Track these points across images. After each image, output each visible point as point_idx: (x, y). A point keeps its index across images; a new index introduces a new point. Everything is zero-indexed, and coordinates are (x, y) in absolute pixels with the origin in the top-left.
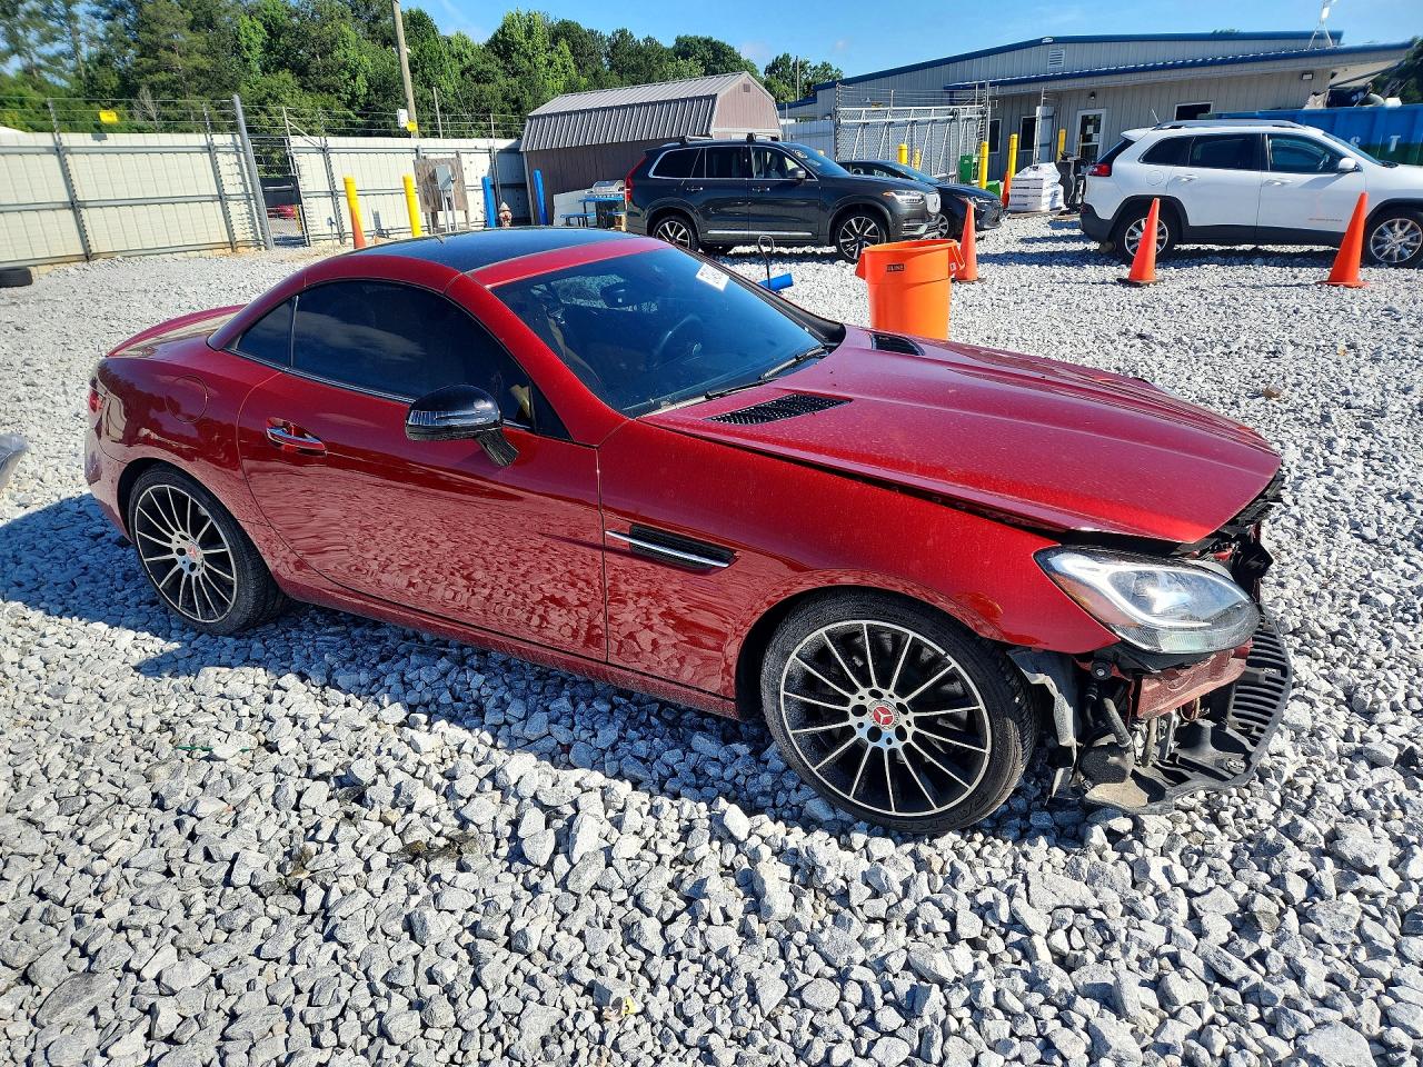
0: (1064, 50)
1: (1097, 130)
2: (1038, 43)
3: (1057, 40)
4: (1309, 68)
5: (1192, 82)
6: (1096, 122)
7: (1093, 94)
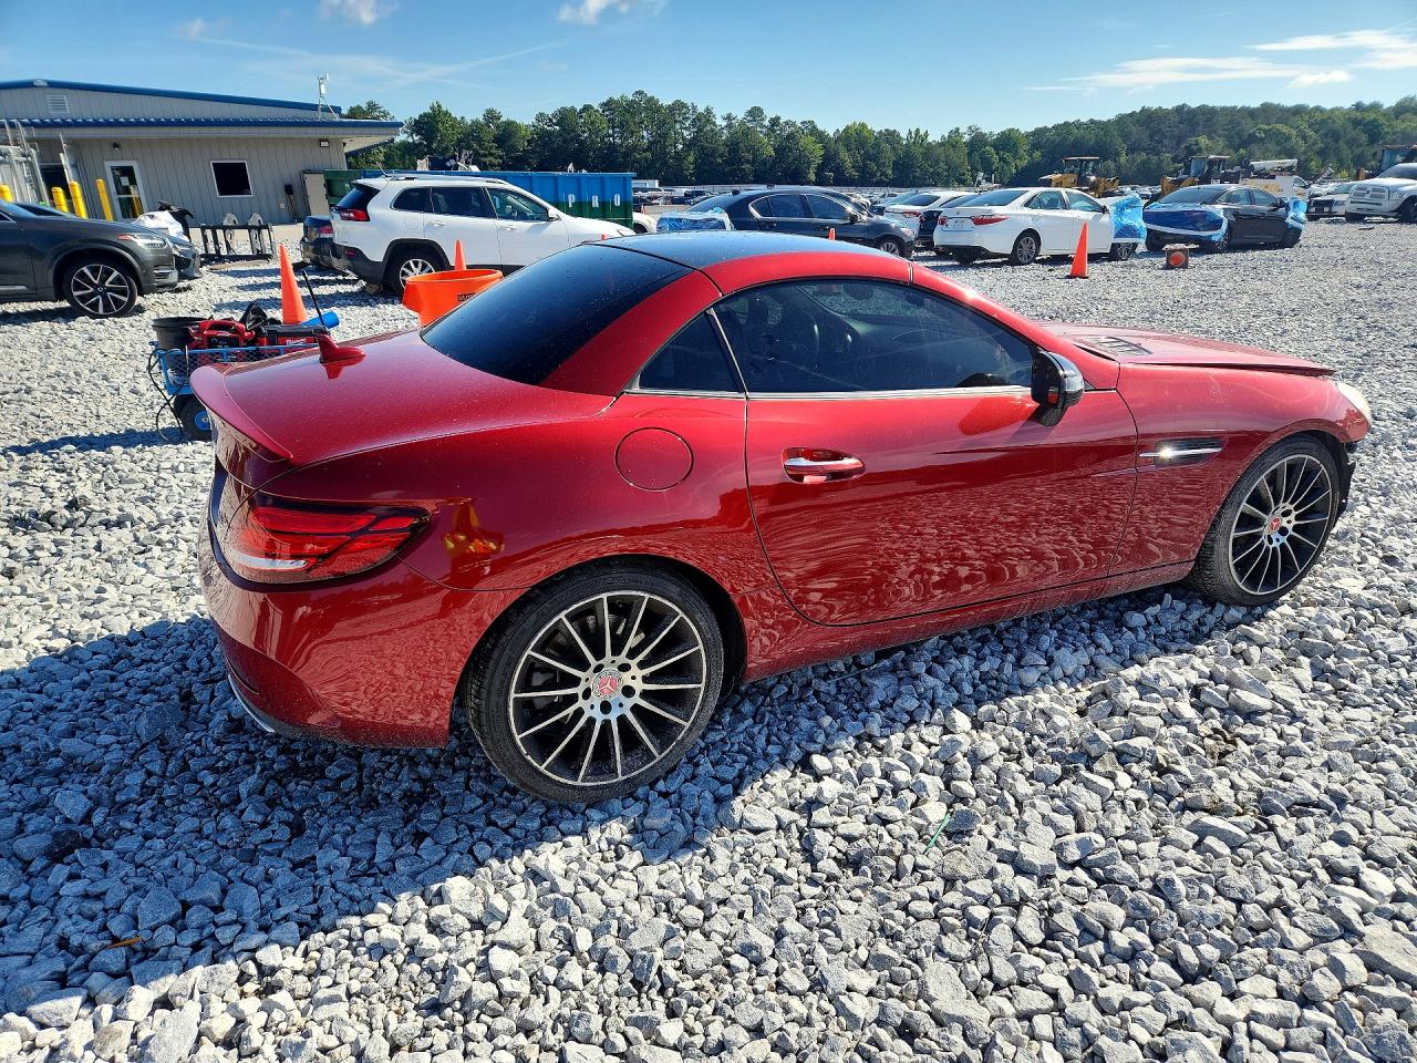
0: (66, 97)
1: (133, 182)
2: (29, 85)
3: (53, 85)
4: (325, 137)
5: (219, 140)
6: (128, 172)
7: (116, 145)
